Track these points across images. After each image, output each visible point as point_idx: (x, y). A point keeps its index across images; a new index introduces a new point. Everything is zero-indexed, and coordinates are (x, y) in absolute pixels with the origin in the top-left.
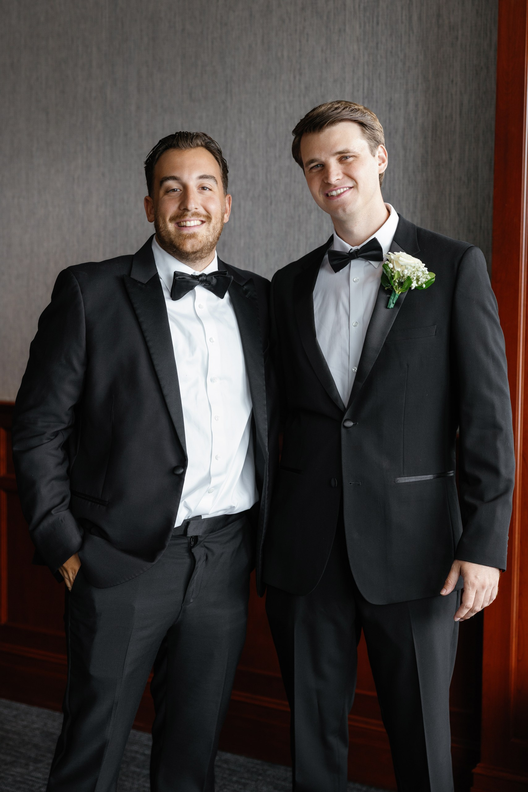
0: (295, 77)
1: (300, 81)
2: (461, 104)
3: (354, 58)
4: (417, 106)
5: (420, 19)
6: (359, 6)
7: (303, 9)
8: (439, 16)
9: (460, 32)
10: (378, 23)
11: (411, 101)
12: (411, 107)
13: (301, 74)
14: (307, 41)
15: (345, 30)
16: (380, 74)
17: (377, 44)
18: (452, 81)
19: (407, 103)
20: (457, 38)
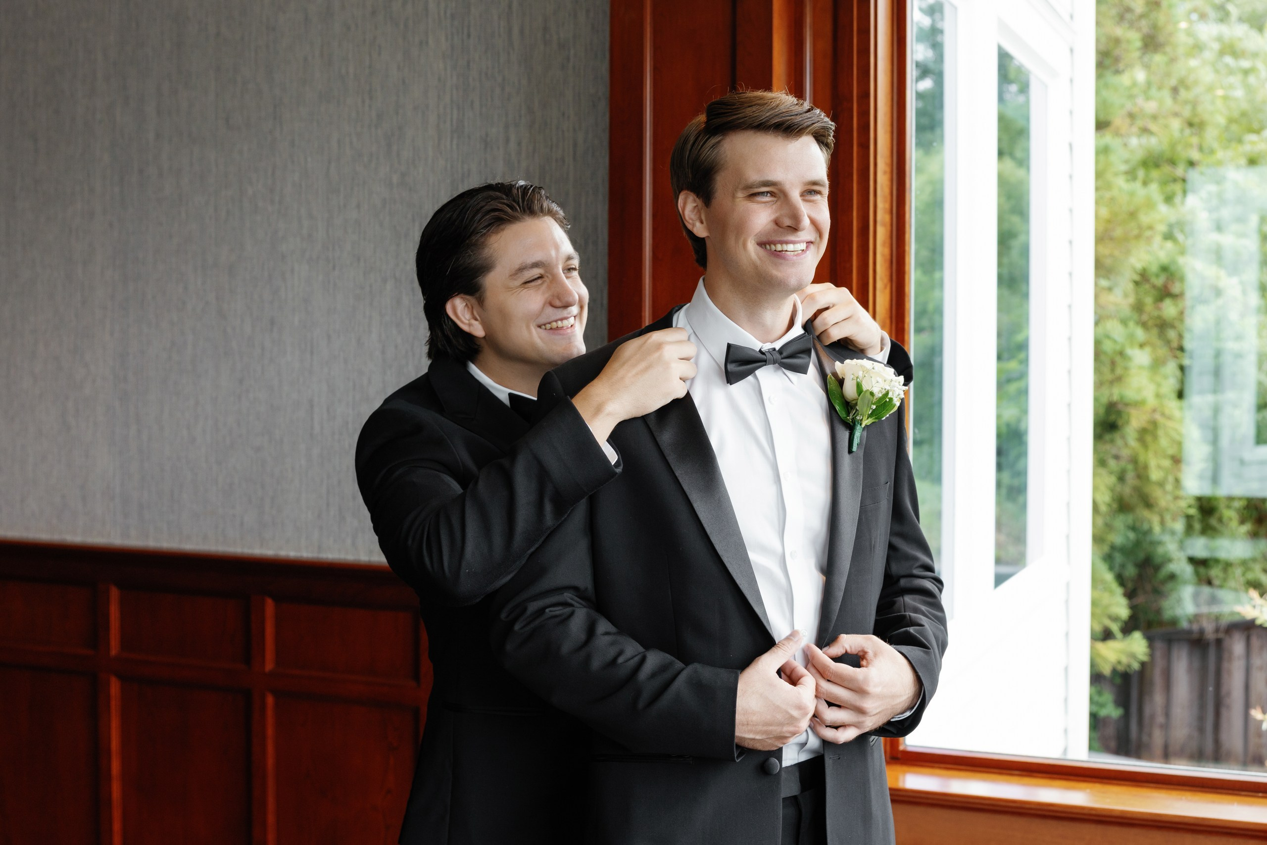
0: (363, 102)
1: (370, 106)
2: (575, 145)
3: (439, 79)
4: (519, 144)
5: (522, 32)
6: (445, 13)
7: (374, 13)
8: (546, 29)
9: (572, 52)
10: (469, 36)
11: (513, 138)
12: (513, 145)
13: (371, 98)
14: (379, 54)
15: (427, 43)
16: (472, 102)
17: (468, 62)
18: (563, 114)
19: (507, 141)
20: (568, 59)
